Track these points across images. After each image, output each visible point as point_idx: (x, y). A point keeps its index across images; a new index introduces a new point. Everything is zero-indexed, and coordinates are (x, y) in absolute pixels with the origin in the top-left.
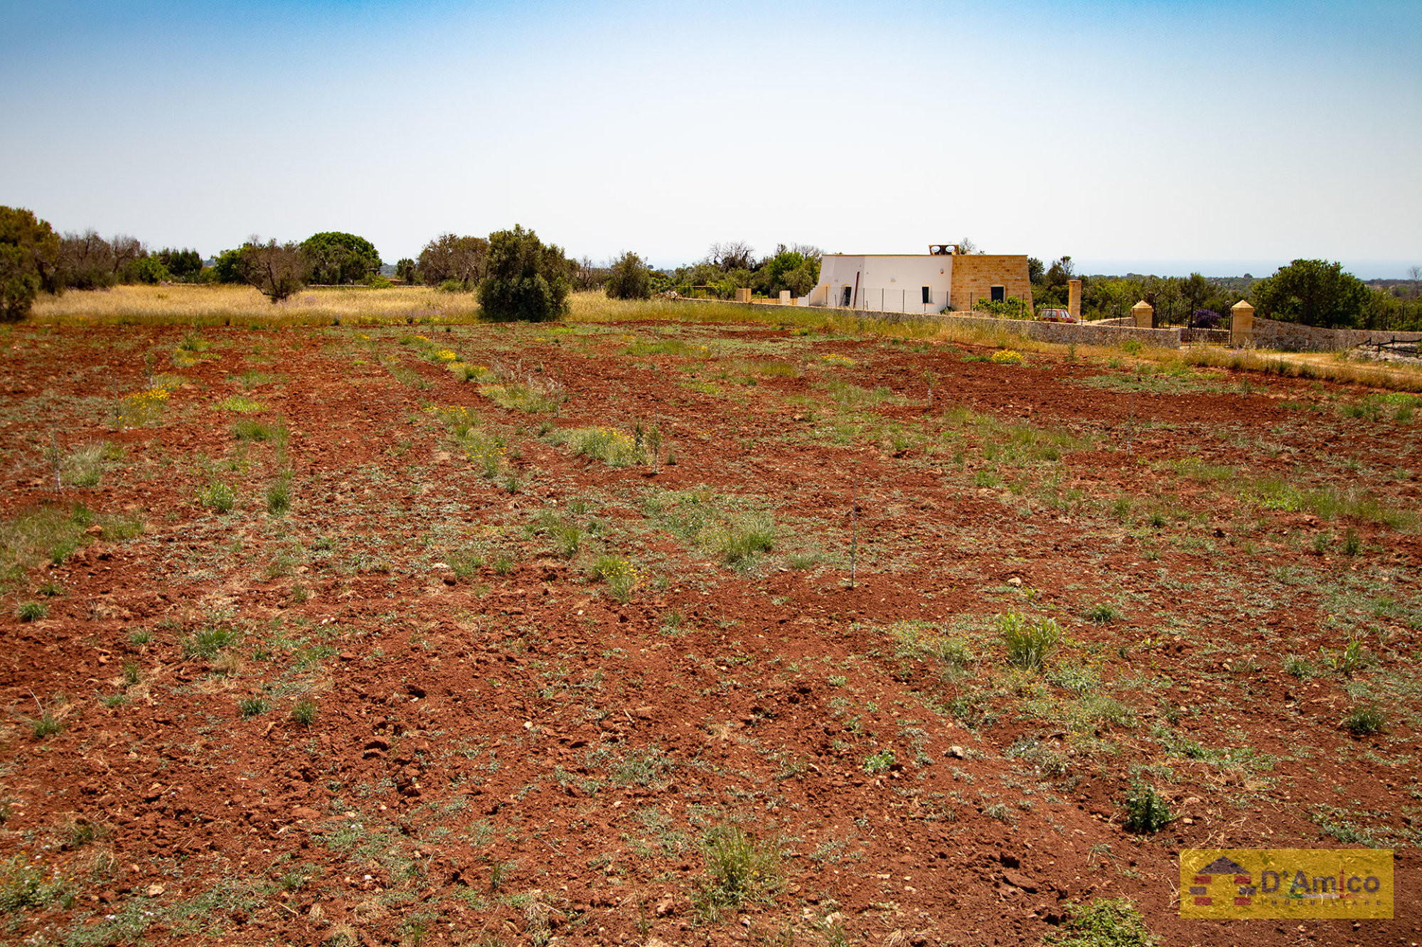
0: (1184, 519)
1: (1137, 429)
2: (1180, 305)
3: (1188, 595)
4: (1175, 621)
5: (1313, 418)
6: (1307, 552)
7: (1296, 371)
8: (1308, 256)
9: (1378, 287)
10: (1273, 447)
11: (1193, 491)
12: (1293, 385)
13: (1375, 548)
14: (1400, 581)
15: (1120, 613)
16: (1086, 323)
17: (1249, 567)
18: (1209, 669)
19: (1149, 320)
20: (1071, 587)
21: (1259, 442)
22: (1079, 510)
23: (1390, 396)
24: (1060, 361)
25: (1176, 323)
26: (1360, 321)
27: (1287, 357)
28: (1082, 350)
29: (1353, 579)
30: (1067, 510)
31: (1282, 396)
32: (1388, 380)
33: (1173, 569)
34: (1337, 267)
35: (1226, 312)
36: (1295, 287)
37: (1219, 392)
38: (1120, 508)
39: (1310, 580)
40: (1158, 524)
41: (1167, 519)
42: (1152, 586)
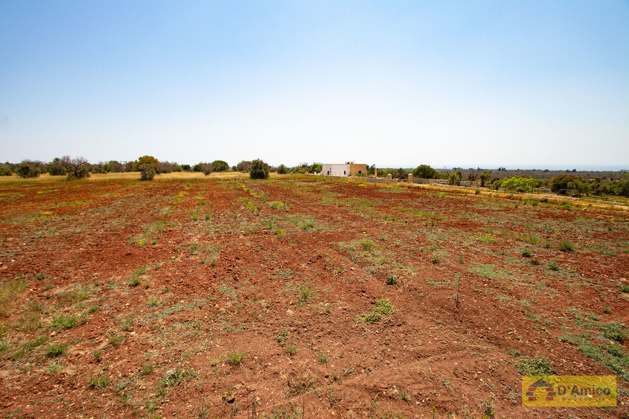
0: (399, 219)
1: (389, 200)
2: (398, 174)
3: (400, 235)
4: (397, 240)
5: (425, 198)
6: (424, 225)
7: (421, 188)
8: (424, 164)
9: (438, 170)
10: (417, 204)
11: (401, 213)
12: (421, 191)
13: (438, 224)
14: (443, 231)
15: (386, 239)
16: (378, 178)
17: (412, 229)
18: (404, 250)
19: (391, 177)
20: (376, 234)
21: (414, 203)
22: (377, 218)
23: (440, 193)
24: (373, 186)
25: (397, 178)
26: (434, 177)
27: (420, 185)
28: (378, 184)
29: (433, 231)
30: (375, 217)
31: (419, 193)
32: (440, 189)
33: (397, 230)
34: (429, 166)
35: (407, 176)
36: (421, 170)
37: (406, 192)
38: (386, 217)
39: (425, 231)
40: (394, 220)
41: (395, 219)
42: (392, 233)
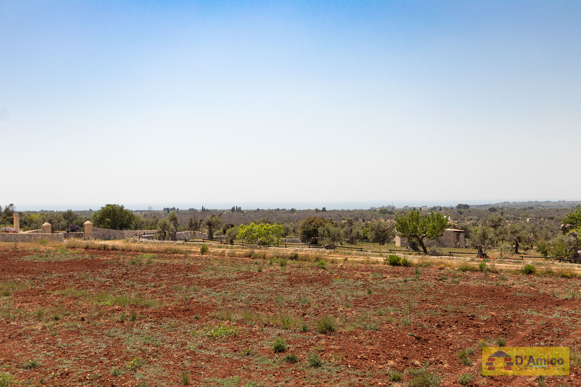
0: (68, 315)
1: (46, 278)
2: (64, 222)
3: (70, 349)
4: (65, 361)
5: (118, 266)
6: (118, 322)
7: (110, 248)
8: (112, 203)
9: (139, 213)
10: (103, 280)
11: (71, 302)
12: (109, 254)
13: (142, 316)
14: (152, 328)
15: (41, 363)
16: (22, 232)
17: (96, 332)
18: (80, 381)
19: (50, 230)
20: (17, 355)
21: (97, 278)
22: (20, 318)
23: (145, 255)
24: (11, 250)
25: (62, 230)
26: (133, 227)
27: (107, 242)
28: (20, 245)
29: (135, 330)
30: (15, 318)
31: (105, 258)
32: (143, 249)
33: (64, 338)
34: (122, 207)
35: (82, 225)
36: (108, 215)
37: (81, 259)
38: (39, 314)
39: (119, 333)
40: (56, 319)
41: (60, 316)
42: (54, 348)
